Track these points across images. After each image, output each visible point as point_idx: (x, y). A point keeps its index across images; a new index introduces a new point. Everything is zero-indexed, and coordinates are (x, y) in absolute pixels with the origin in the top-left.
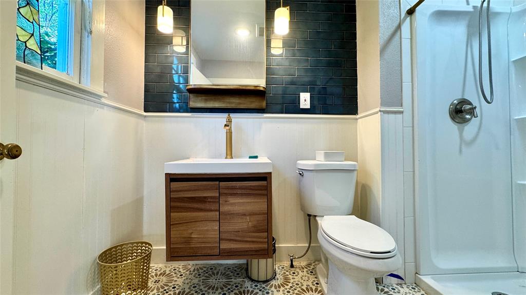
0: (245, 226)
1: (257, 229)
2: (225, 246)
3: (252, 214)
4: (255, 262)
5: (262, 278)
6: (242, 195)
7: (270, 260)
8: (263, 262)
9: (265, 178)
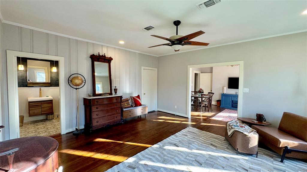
0: (47, 109)
1: (49, 109)
2: (42, 113)
3: (48, 107)
4: (49, 116)
5: (51, 119)
6: (46, 104)
7: (52, 115)
8: (51, 116)
9: (52, 100)
